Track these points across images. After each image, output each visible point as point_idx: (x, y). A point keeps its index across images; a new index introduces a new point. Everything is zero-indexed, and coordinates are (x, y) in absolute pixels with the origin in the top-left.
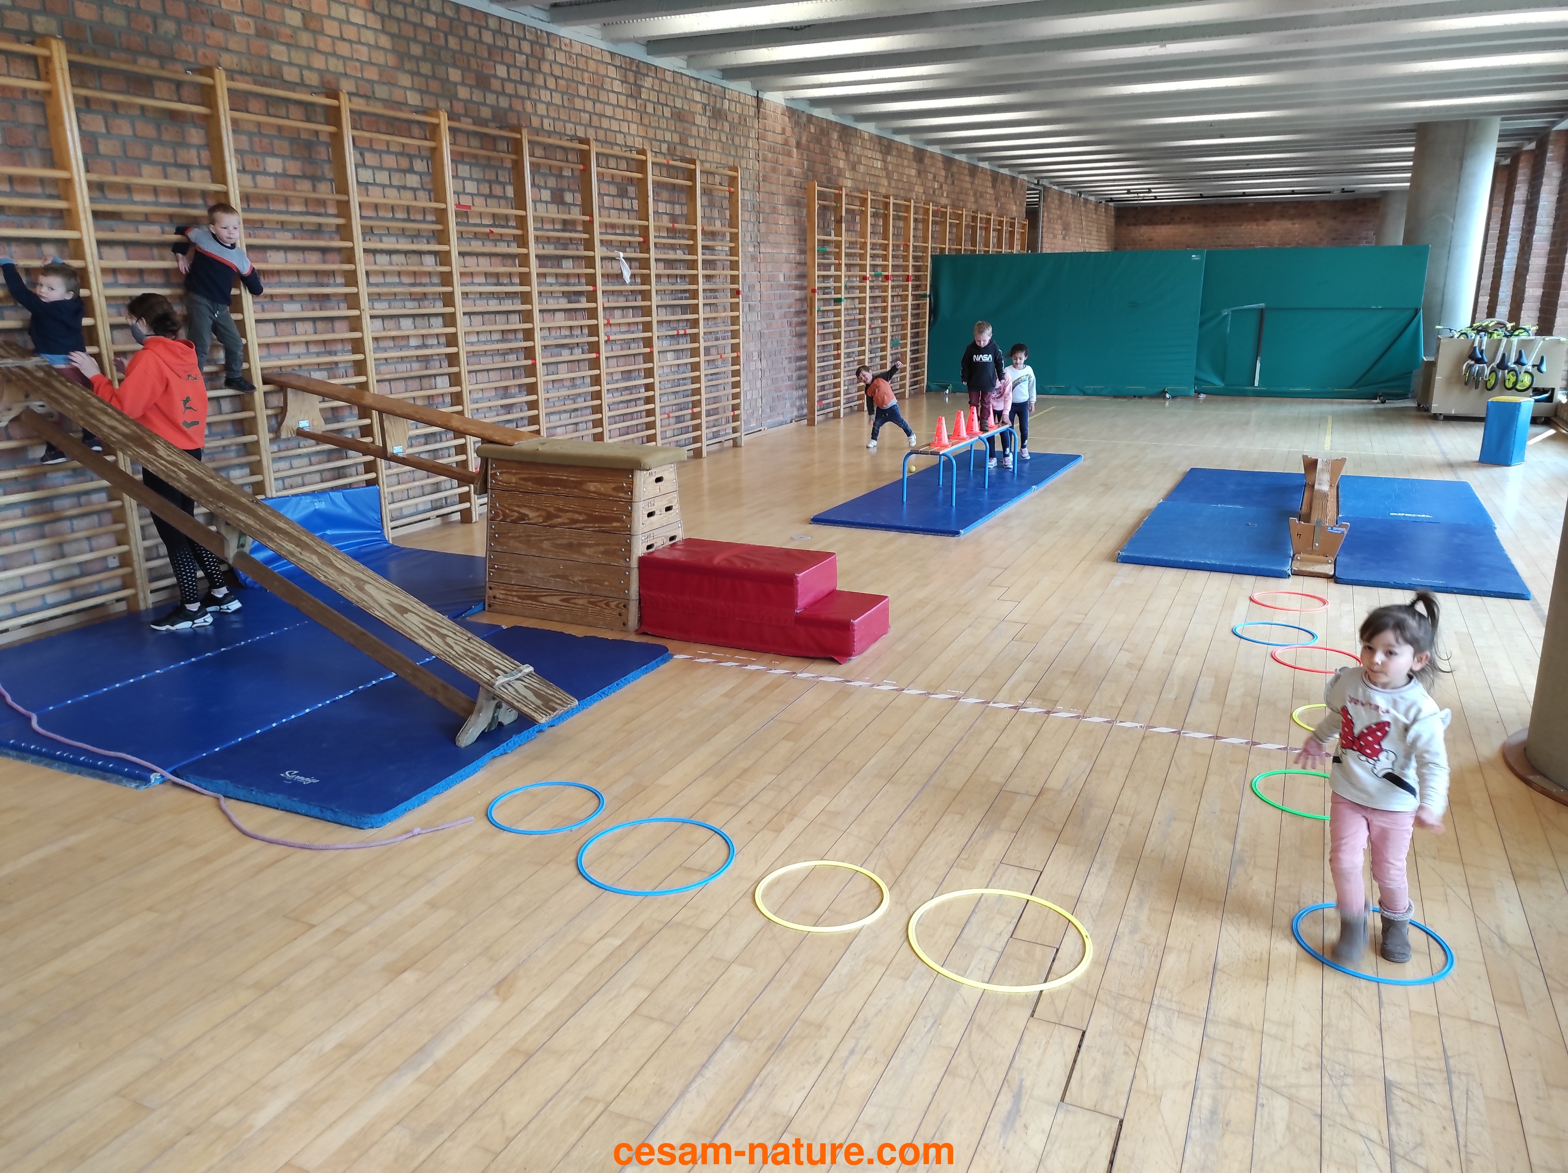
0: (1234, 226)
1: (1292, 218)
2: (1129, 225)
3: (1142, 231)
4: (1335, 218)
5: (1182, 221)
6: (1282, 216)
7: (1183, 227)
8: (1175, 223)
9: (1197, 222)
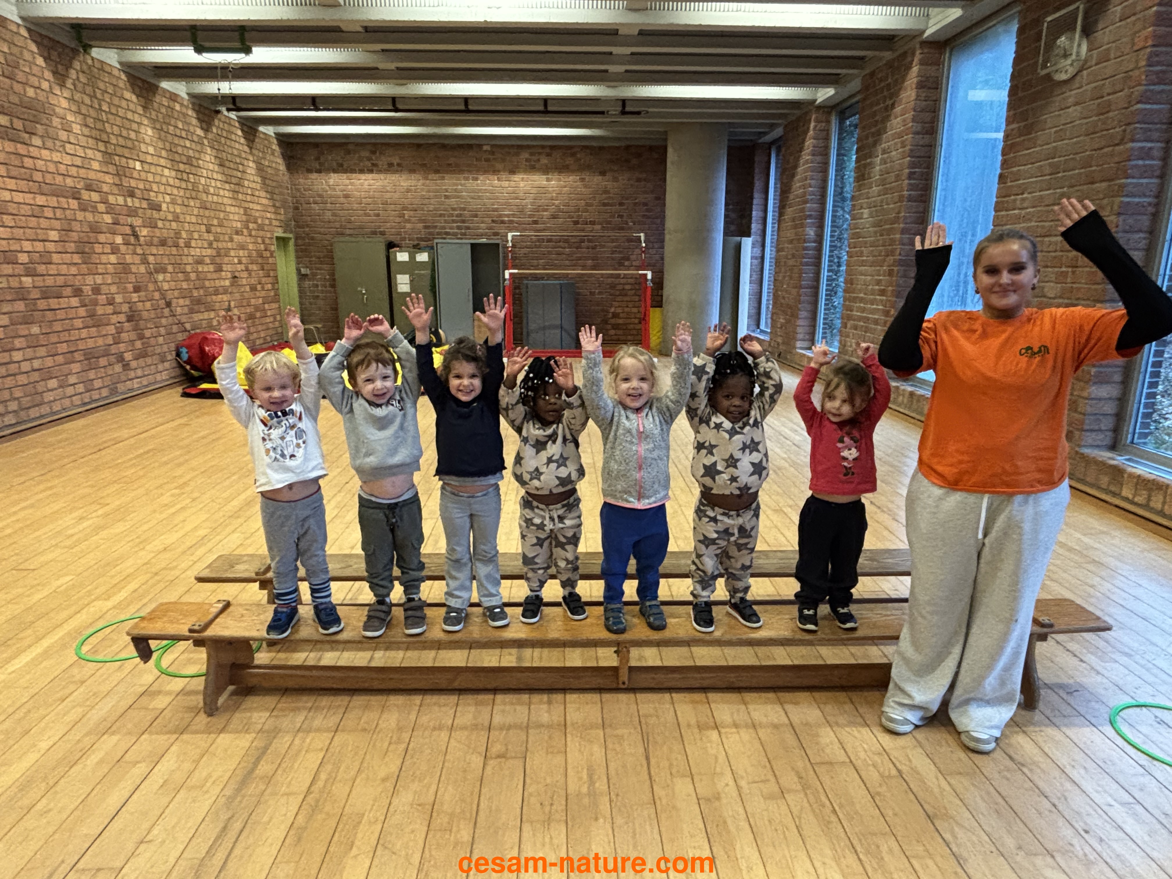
0: (467, 179)
1: (546, 170)
2: (309, 171)
3: (331, 182)
4: (603, 173)
5: (390, 168)
6: (532, 168)
7: (394, 178)
8: (380, 171)
9: (412, 171)
